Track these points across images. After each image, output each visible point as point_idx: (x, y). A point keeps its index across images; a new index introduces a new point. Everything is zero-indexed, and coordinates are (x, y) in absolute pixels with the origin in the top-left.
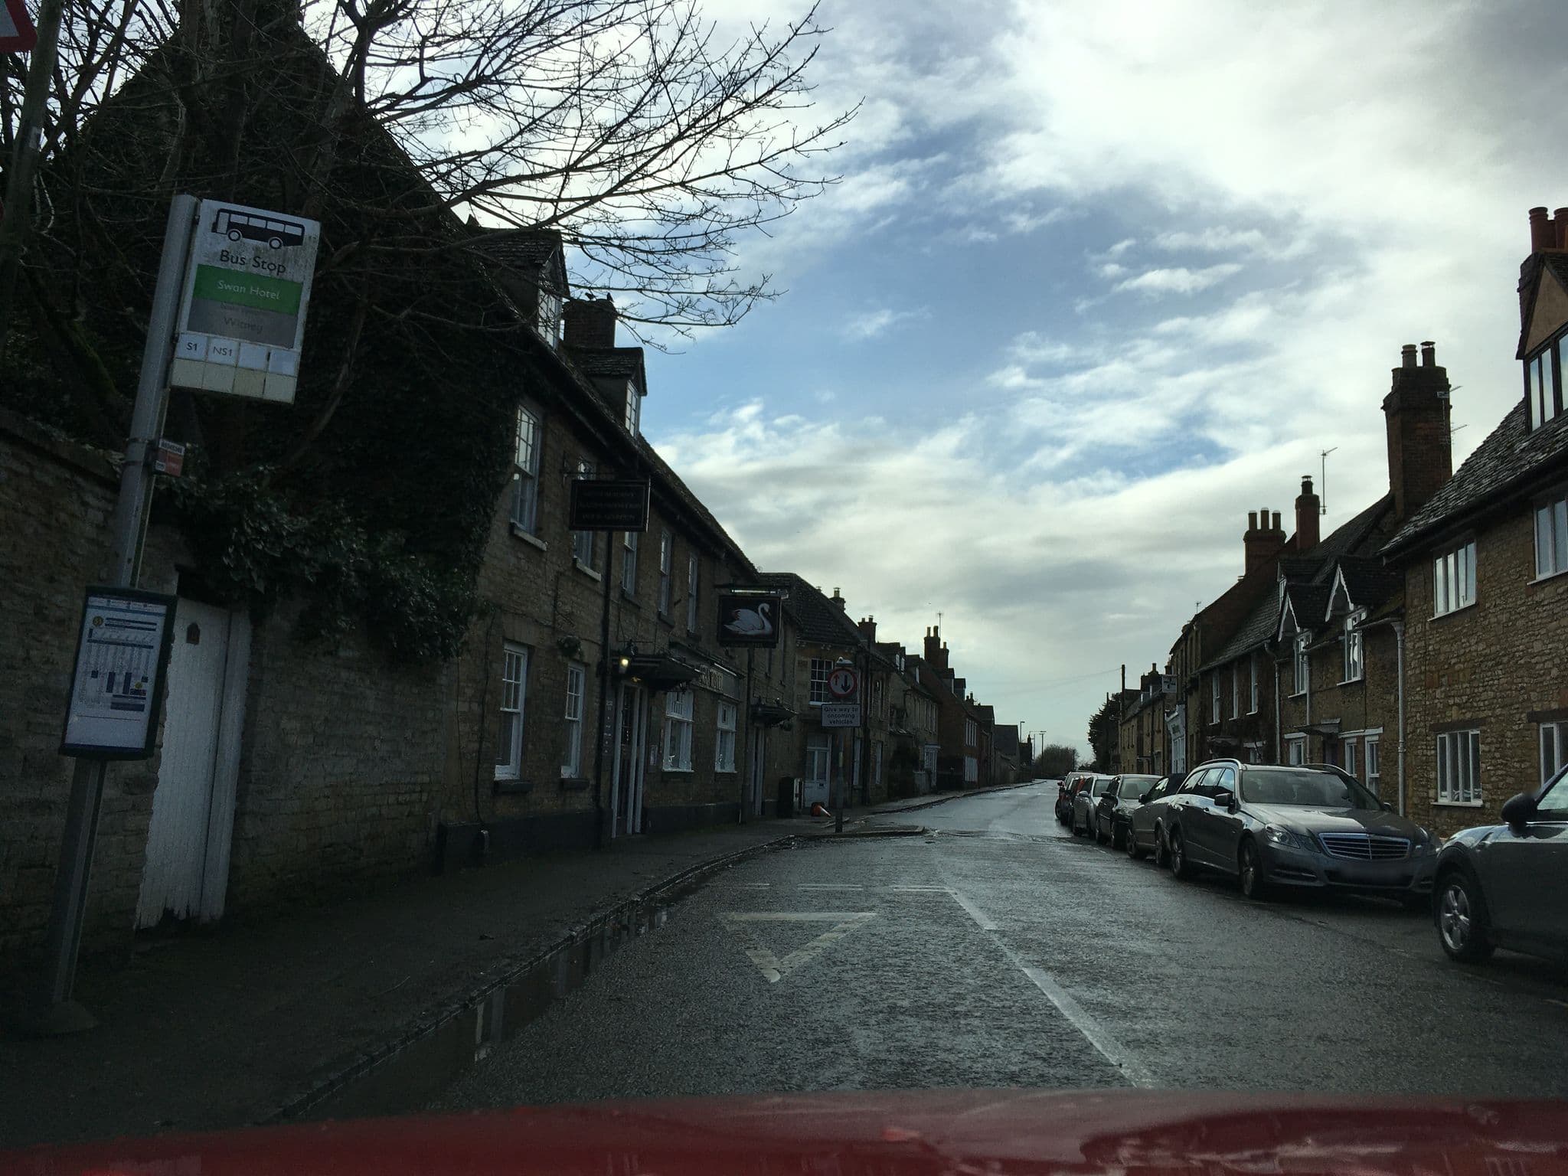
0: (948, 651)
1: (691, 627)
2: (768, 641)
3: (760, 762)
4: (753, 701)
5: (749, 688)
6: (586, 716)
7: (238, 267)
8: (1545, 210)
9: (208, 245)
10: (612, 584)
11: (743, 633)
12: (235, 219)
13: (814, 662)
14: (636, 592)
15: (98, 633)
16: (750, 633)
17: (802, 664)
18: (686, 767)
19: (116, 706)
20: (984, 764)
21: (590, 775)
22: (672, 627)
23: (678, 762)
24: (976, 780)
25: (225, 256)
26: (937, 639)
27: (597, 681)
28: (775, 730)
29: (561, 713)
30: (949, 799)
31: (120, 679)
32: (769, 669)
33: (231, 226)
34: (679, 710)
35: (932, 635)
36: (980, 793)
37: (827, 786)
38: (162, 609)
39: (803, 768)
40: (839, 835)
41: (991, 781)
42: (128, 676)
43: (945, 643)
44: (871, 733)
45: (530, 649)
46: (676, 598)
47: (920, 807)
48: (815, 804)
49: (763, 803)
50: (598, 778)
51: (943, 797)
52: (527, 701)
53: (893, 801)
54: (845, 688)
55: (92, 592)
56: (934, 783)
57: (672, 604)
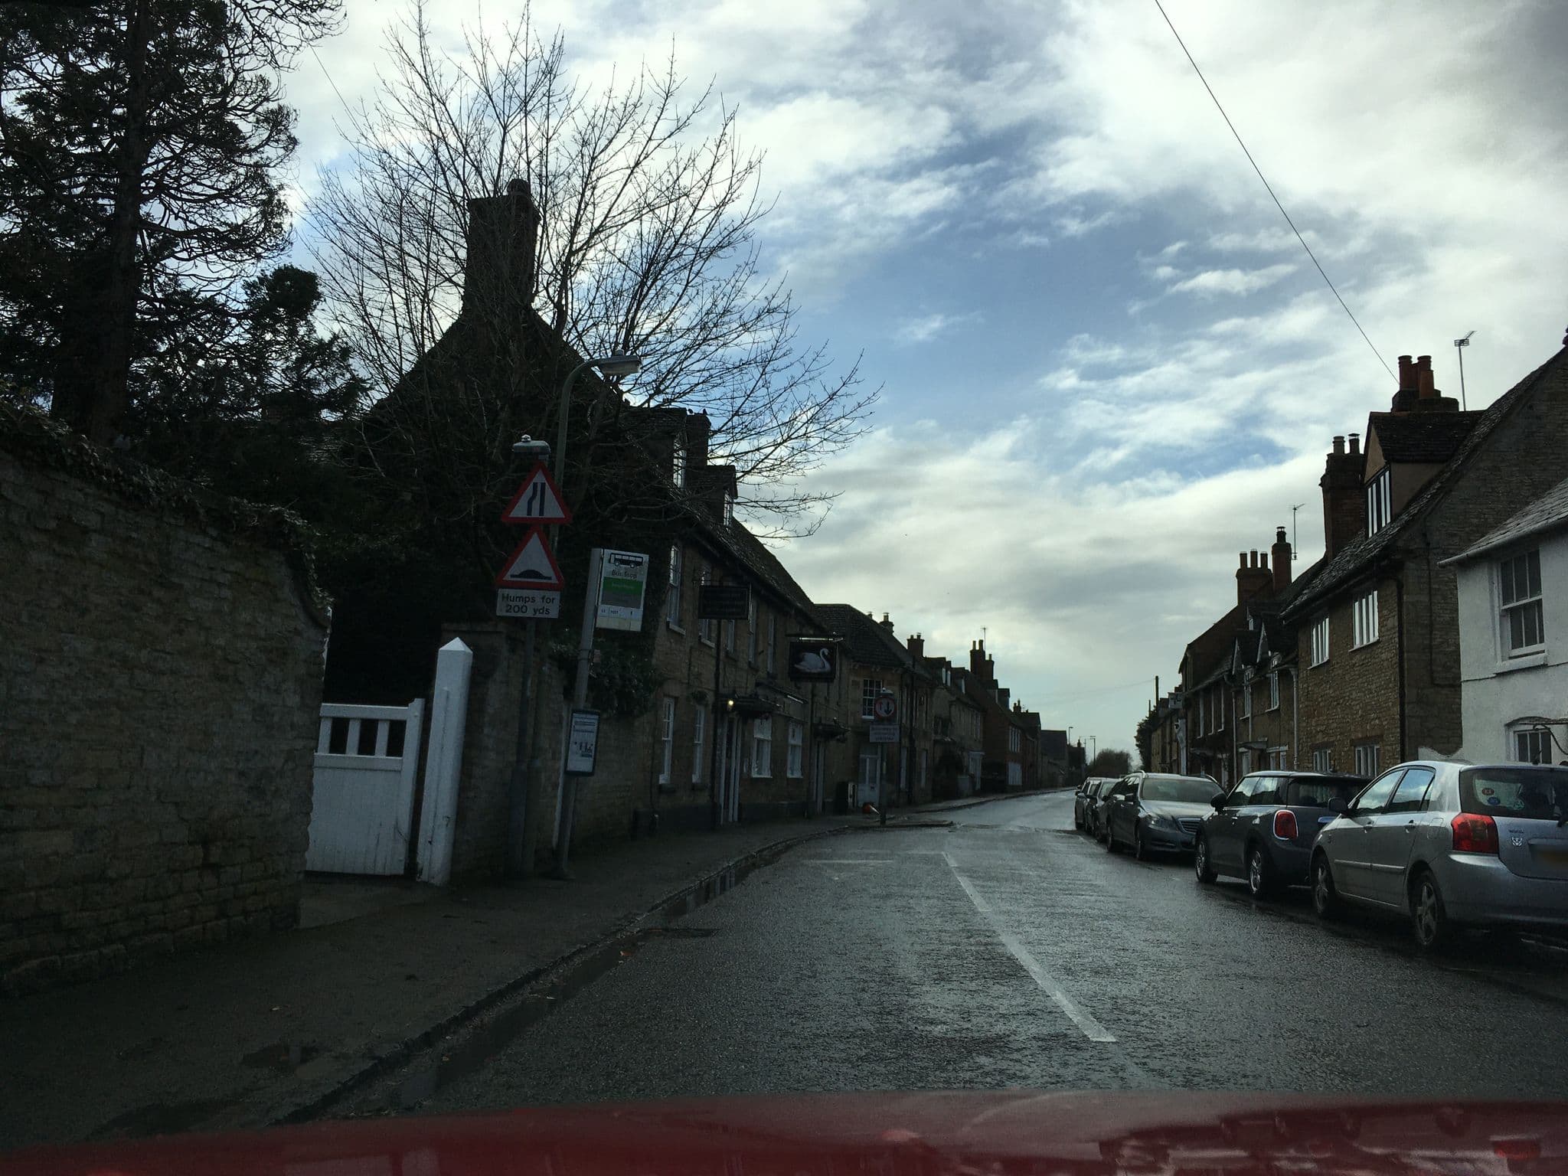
0: (993, 662)
1: (770, 668)
2: (828, 678)
3: (821, 768)
4: (815, 721)
5: (812, 712)
6: (705, 740)
7: (619, 577)
8: (1410, 357)
9: (608, 568)
10: (721, 648)
11: (808, 671)
12: (617, 557)
13: (865, 682)
14: (735, 650)
15: (577, 727)
16: (814, 671)
17: (855, 683)
18: (766, 775)
19: (583, 756)
20: (1029, 769)
21: (708, 781)
22: (757, 671)
23: (762, 771)
24: (1020, 784)
25: (614, 572)
26: (982, 652)
27: (712, 717)
28: (833, 743)
29: (692, 739)
30: (990, 801)
31: (584, 745)
32: (828, 693)
33: (616, 559)
34: (762, 732)
35: (977, 648)
36: (1021, 796)
37: (877, 790)
38: (597, 717)
39: (856, 774)
40: (883, 825)
41: (1035, 784)
42: (586, 744)
43: (990, 655)
44: (917, 743)
45: (676, 699)
46: (760, 649)
47: (960, 808)
48: (865, 804)
49: (824, 803)
50: (713, 783)
51: (983, 800)
52: (674, 733)
53: (936, 803)
54: (887, 712)
55: (574, 711)
56: (978, 787)
57: (757, 654)
